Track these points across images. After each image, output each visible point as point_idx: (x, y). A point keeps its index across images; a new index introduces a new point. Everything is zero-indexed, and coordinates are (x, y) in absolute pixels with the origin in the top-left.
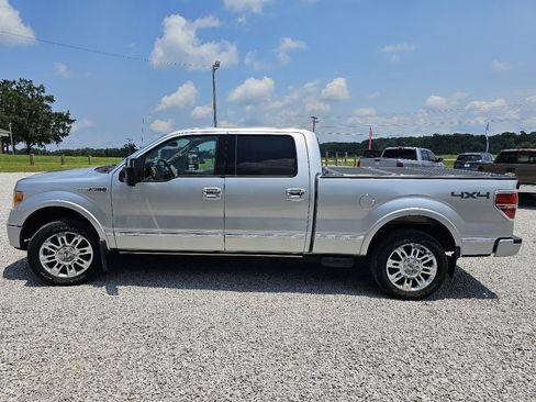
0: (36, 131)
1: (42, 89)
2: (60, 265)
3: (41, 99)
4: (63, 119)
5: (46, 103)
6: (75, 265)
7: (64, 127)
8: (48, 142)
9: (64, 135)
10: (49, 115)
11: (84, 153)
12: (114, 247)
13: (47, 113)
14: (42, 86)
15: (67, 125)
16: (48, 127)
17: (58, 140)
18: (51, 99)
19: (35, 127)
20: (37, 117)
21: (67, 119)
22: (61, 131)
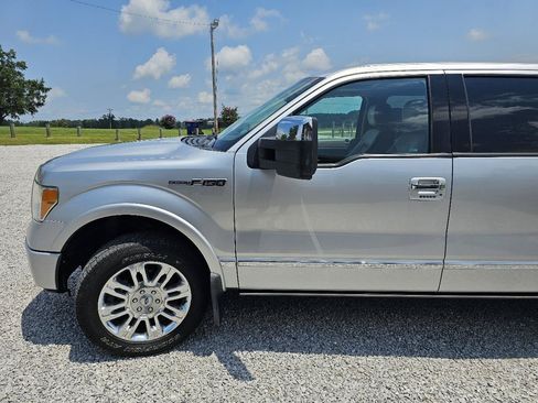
0: (9, 101)
1: (12, 54)
2: (134, 320)
3: (12, 66)
4: (38, 87)
5: (17, 69)
6: (160, 317)
7: (38, 96)
8: (22, 113)
9: (39, 104)
10: (22, 83)
11: (61, 124)
12: (235, 286)
13: (19, 81)
14: (12, 50)
15: (42, 94)
16: (21, 95)
17: (33, 111)
18: (22, 65)
19: (8, 96)
20: (9, 85)
21: (41, 87)
22: (35, 100)
